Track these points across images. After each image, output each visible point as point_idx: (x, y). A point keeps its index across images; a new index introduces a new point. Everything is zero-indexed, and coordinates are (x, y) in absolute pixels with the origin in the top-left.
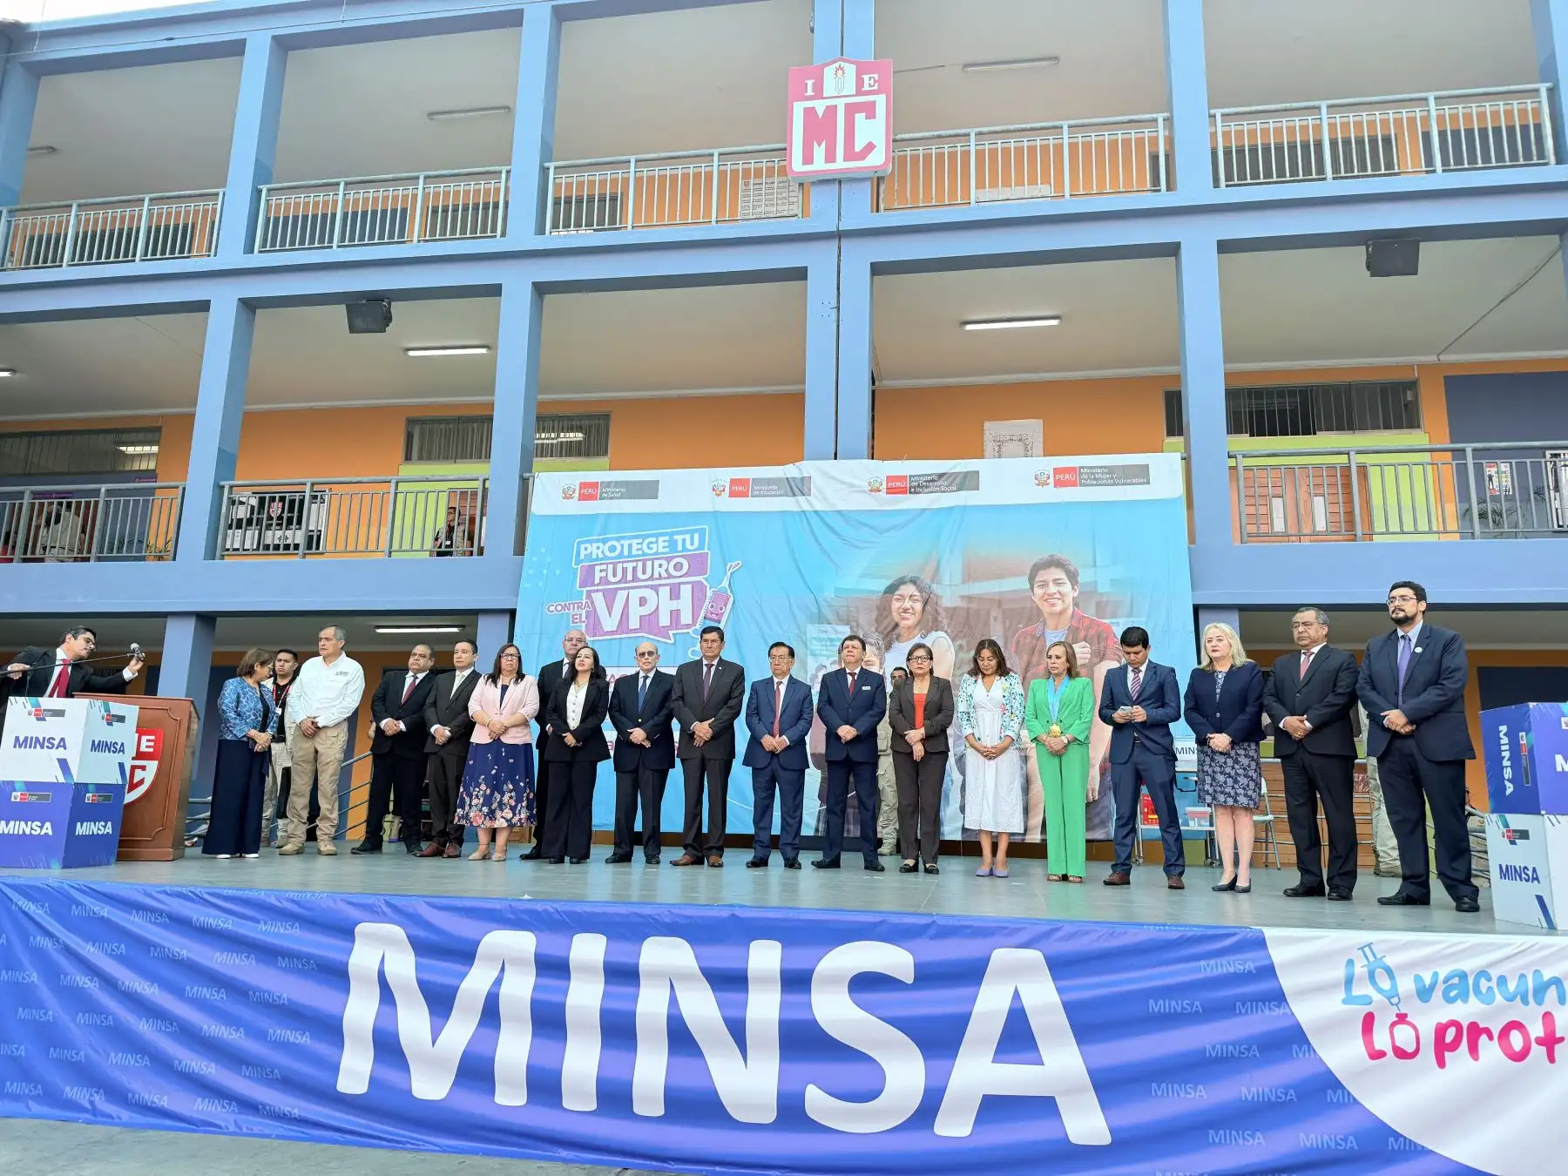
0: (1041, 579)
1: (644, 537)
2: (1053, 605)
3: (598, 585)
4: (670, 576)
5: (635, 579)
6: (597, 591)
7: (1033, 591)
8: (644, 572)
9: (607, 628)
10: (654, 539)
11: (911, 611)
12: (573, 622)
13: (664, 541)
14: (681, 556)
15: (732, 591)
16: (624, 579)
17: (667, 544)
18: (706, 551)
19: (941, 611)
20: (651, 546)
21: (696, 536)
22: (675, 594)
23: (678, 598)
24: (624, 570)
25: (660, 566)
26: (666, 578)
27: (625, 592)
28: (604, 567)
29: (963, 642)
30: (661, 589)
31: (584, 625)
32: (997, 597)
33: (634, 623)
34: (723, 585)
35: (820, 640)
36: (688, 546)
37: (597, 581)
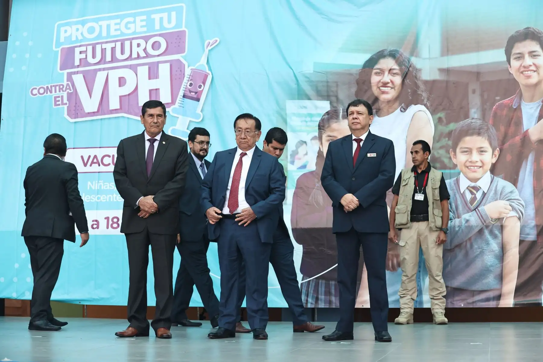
0: (518, 51)
1: (122, 17)
2: (529, 77)
3: (78, 66)
4: (148, 56)
5: (114, 59)
6: (77, 73)
7: (509, 64)
8: (122, 53)
9: (87, 110)
10: (131, 19)
11: (390, 85)
12: (56, 105)
13: (141, 21)
14: (160, 35)
15: (210, 69)
16: (102, 60)
17: (144, 23)
18: (183, 28)
19: (420, 83)
20: (129, 26)
21: (174, 14)
22: (153, 74)
23: (157, 77)
24: (103, 51)
25: (139, 45)
26: (144, 57)
27: (105, 73)
28: (83, 49)
29: (442, 115)
30: (139, 68)
31: (66, 107)
32: (475, 70)
33: (114, 103)
34: (201, 63)
35: (299, 115)
36: (166, 24)
37: (77, 63)
